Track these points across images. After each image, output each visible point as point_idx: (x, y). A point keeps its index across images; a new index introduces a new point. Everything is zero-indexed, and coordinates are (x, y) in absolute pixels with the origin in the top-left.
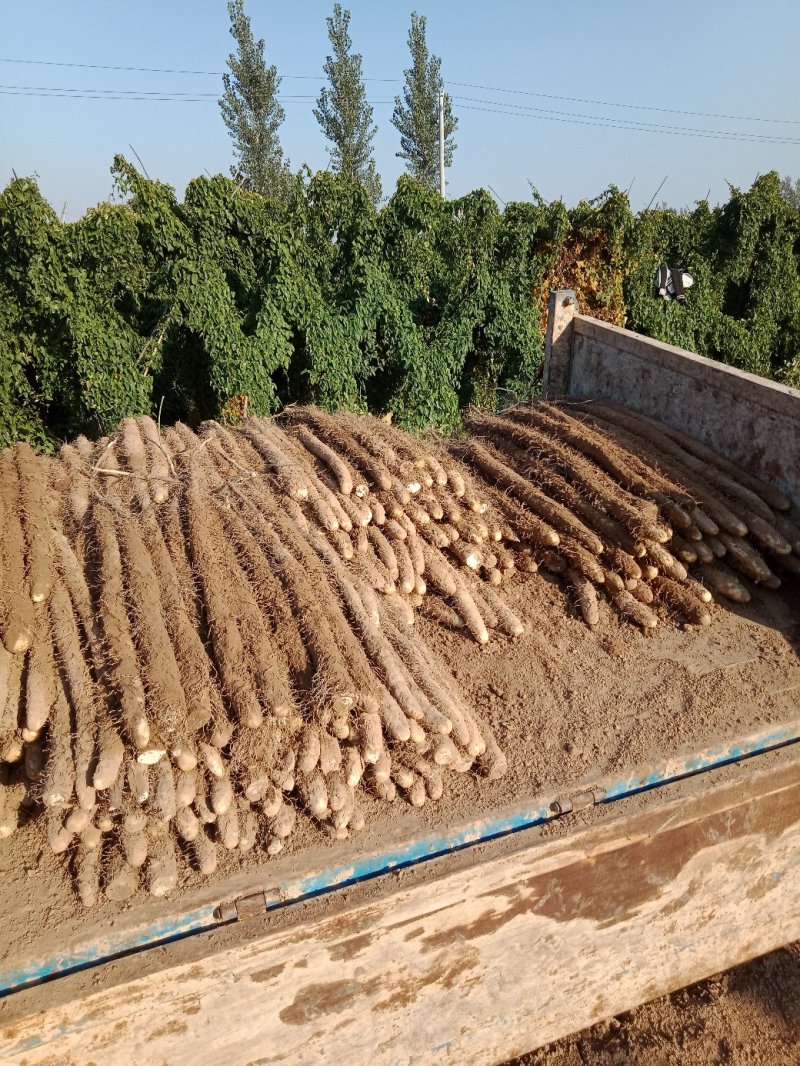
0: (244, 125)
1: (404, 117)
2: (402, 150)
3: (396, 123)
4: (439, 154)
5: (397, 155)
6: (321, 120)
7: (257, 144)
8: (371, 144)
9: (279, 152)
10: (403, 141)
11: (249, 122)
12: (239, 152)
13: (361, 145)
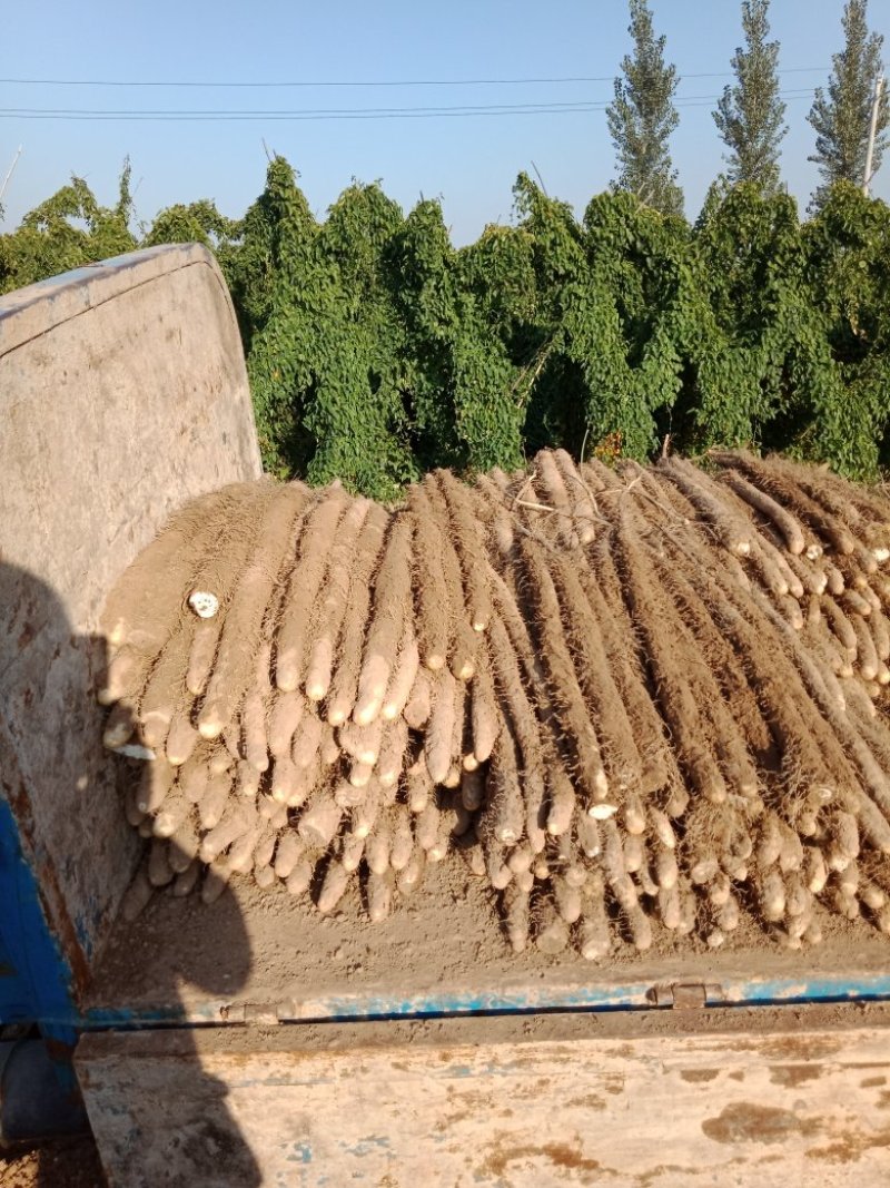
0: (631, 134)
1: (824, 112)
2: (817, 154)
3: (814, 122)
4: (865, 156)
5: (810, 159)
6: (719, 123)
7: (643, 156)
8: (778, 148)
9: (668, 163)
10: (820, 141)
11: (637, 129)
12: (621, 165)
13: (765, 150)
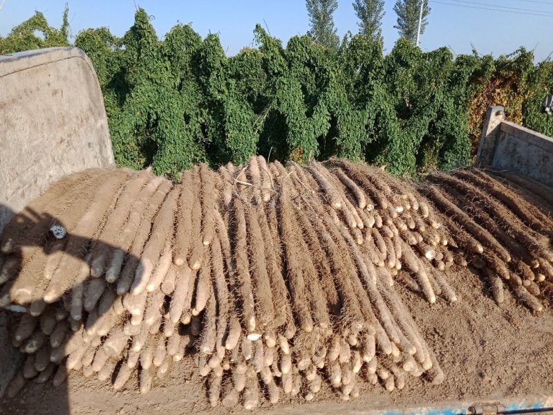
0: (316, 10)
1: (401, 7)
2: (397, 25)
3: (396, 10)
4: (417, 27)
5: (394, 27)
6: (356, 8)
7: (321, 21)
8: (381, 21)
9: (332, 24)
10: (399, 20)
11: (319, 8)
12: (312, 24)
13: (375, 21)
